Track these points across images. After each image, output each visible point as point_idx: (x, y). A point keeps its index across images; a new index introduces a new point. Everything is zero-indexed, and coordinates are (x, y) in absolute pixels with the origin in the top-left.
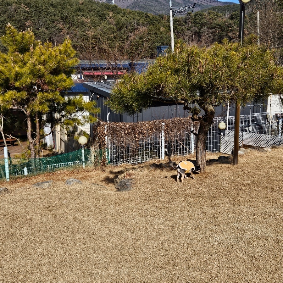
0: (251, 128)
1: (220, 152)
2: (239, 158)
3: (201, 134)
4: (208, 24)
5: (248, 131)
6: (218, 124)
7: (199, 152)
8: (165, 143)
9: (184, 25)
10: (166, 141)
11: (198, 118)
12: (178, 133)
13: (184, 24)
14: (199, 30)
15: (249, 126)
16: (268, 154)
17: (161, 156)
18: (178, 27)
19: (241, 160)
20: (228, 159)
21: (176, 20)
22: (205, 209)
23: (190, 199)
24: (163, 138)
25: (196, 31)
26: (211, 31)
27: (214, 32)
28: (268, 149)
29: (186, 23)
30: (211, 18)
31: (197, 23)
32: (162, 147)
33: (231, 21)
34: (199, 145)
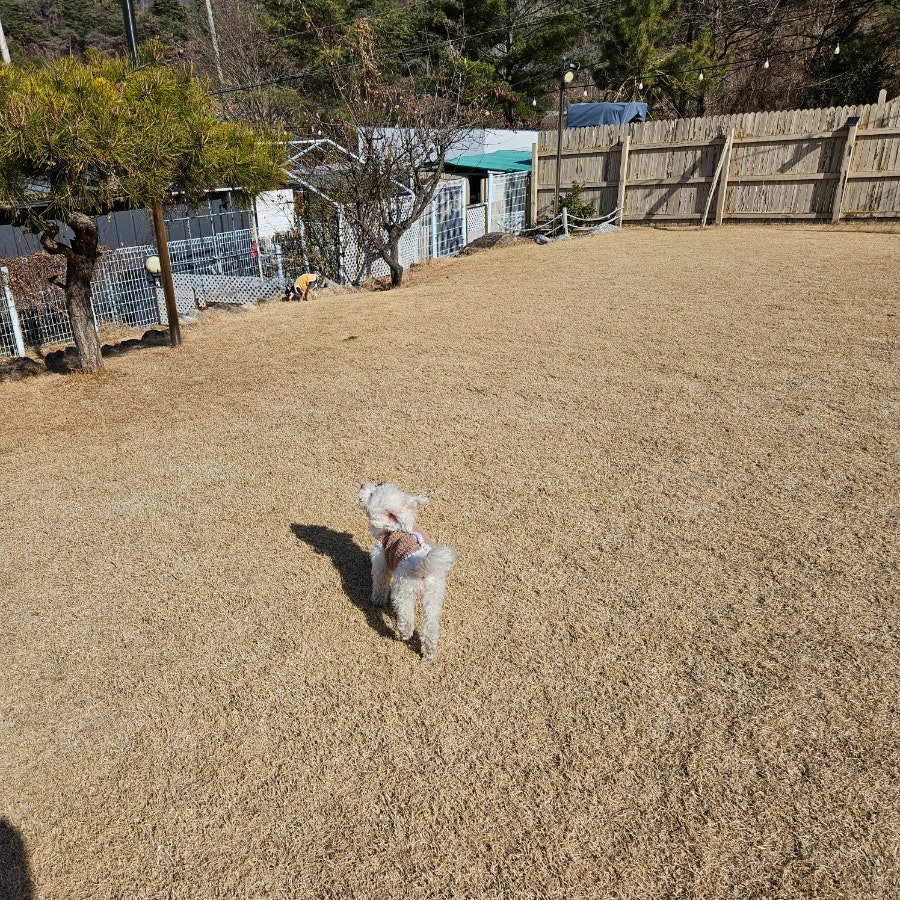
0: (220, 264)
1: (160, 324)
3: (75, 283)
4: (101, 22)
5: (215, 272)
6: (145, 262)
7: (79, 326)
8: (20, 317)
9: (40, 22)
10: (20, 313)
11: (56, 247)
12: (49, 290)
13: (39, 18)
14: (83, 36)
15: (214, 262)
16: (248, 317)
17: (16, 347)
18: (26, 27)
19: (189, 335)
20: (163, 336)
21: (16, 5)
22: (94, 450)
23: (62, 433)
24: (11, 304)
25: (75, 38)
26: (112, 39)
27: (121, 44)
28: (249, 306)
29: (44, 15)
30: (106, 8)
31: (74, 19)
32: (12, 327)
33: (155, 19)
34: (75, 310)
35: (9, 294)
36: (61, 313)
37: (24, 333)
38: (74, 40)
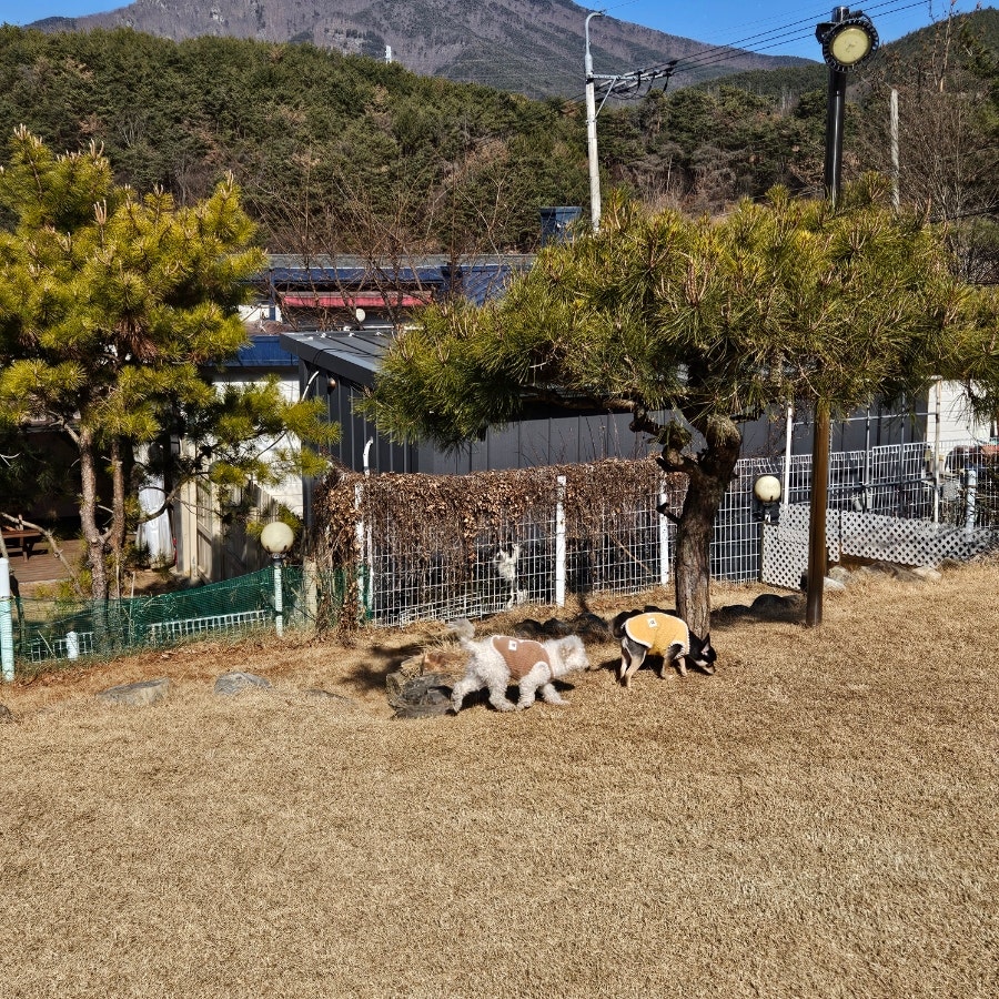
0: (870, 496)
1: (760, 580)
2: (826, 602)
3: (695, 516)
4: (718, 132)
5: (859, 507)
6: (755, 483)
7: (687, 580)
8: (568, 549)
9: (634, 136)
10: (570, 543)
11: (682, 462)
12: (613, 514)
13: (636, 131)
14: (689, 152)
15: (861, 490)
16: (928, 589)
17: (554, 594)
18: (616, 143)
19: (832, 610)
20: (787, 606)
21: (608, 116)
22: (705, 781)
23: (654, 745)
24: (561, 529)
25: (678, 154)
26: (730, 155)
27: (741, 161)
28: (929, 571)
29: (643, 127)
30: (729, 114)
31: (681, 130)
32: (555, 563)
33: (799, 124)
34: (686, 555)
35: (560, 515)
36: (622, 550)
37: (568, 573)
38: (676, 159)
